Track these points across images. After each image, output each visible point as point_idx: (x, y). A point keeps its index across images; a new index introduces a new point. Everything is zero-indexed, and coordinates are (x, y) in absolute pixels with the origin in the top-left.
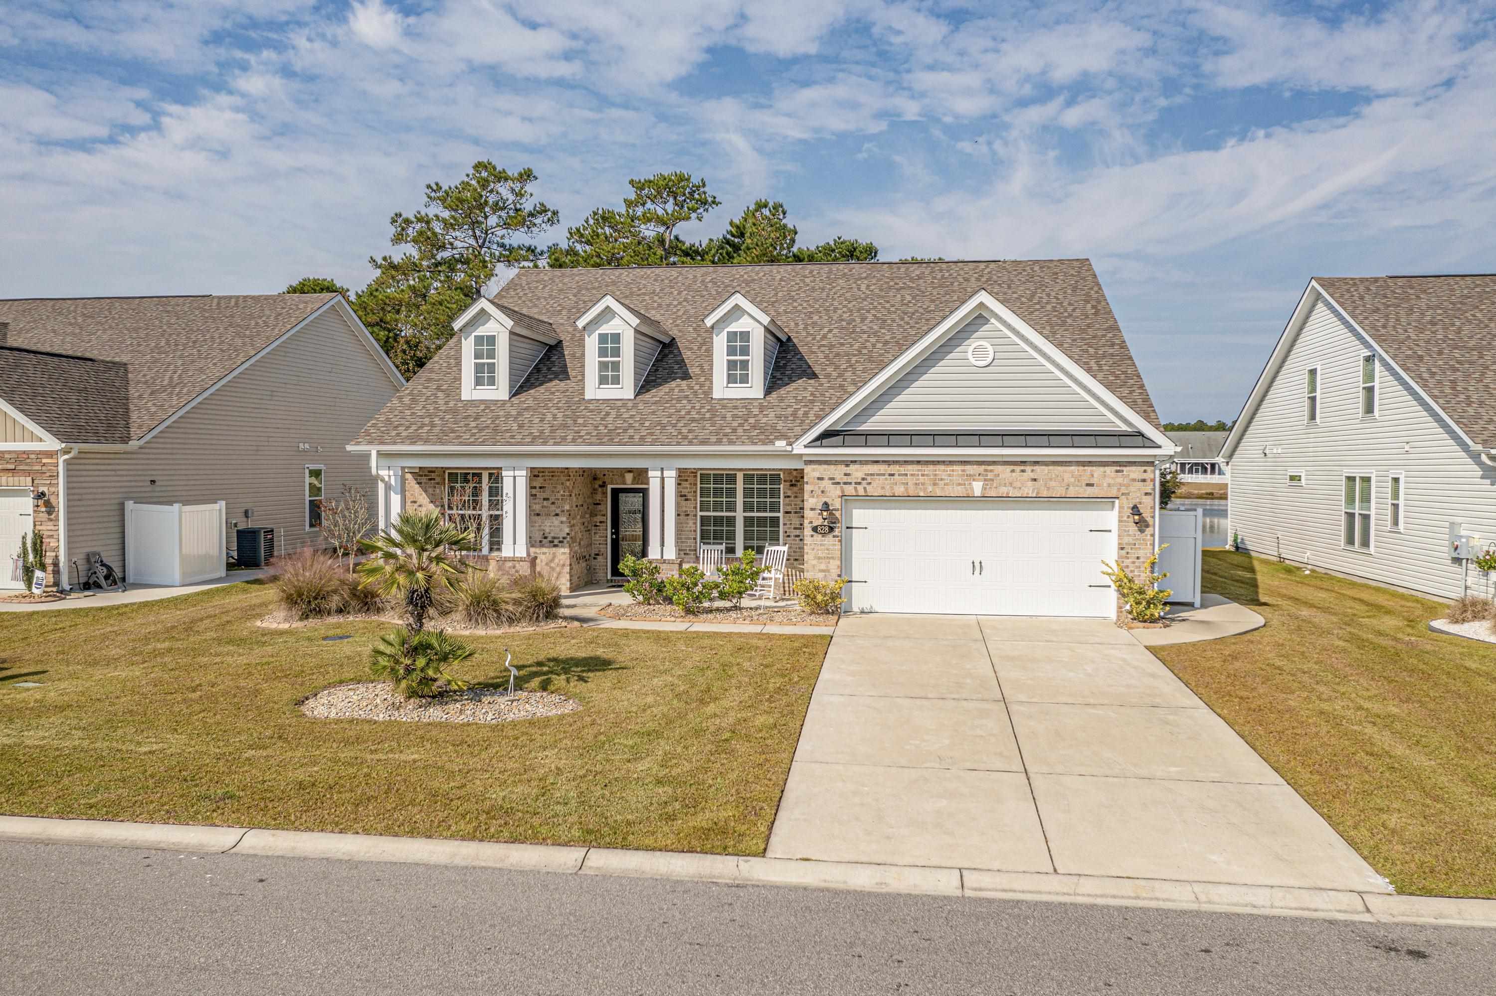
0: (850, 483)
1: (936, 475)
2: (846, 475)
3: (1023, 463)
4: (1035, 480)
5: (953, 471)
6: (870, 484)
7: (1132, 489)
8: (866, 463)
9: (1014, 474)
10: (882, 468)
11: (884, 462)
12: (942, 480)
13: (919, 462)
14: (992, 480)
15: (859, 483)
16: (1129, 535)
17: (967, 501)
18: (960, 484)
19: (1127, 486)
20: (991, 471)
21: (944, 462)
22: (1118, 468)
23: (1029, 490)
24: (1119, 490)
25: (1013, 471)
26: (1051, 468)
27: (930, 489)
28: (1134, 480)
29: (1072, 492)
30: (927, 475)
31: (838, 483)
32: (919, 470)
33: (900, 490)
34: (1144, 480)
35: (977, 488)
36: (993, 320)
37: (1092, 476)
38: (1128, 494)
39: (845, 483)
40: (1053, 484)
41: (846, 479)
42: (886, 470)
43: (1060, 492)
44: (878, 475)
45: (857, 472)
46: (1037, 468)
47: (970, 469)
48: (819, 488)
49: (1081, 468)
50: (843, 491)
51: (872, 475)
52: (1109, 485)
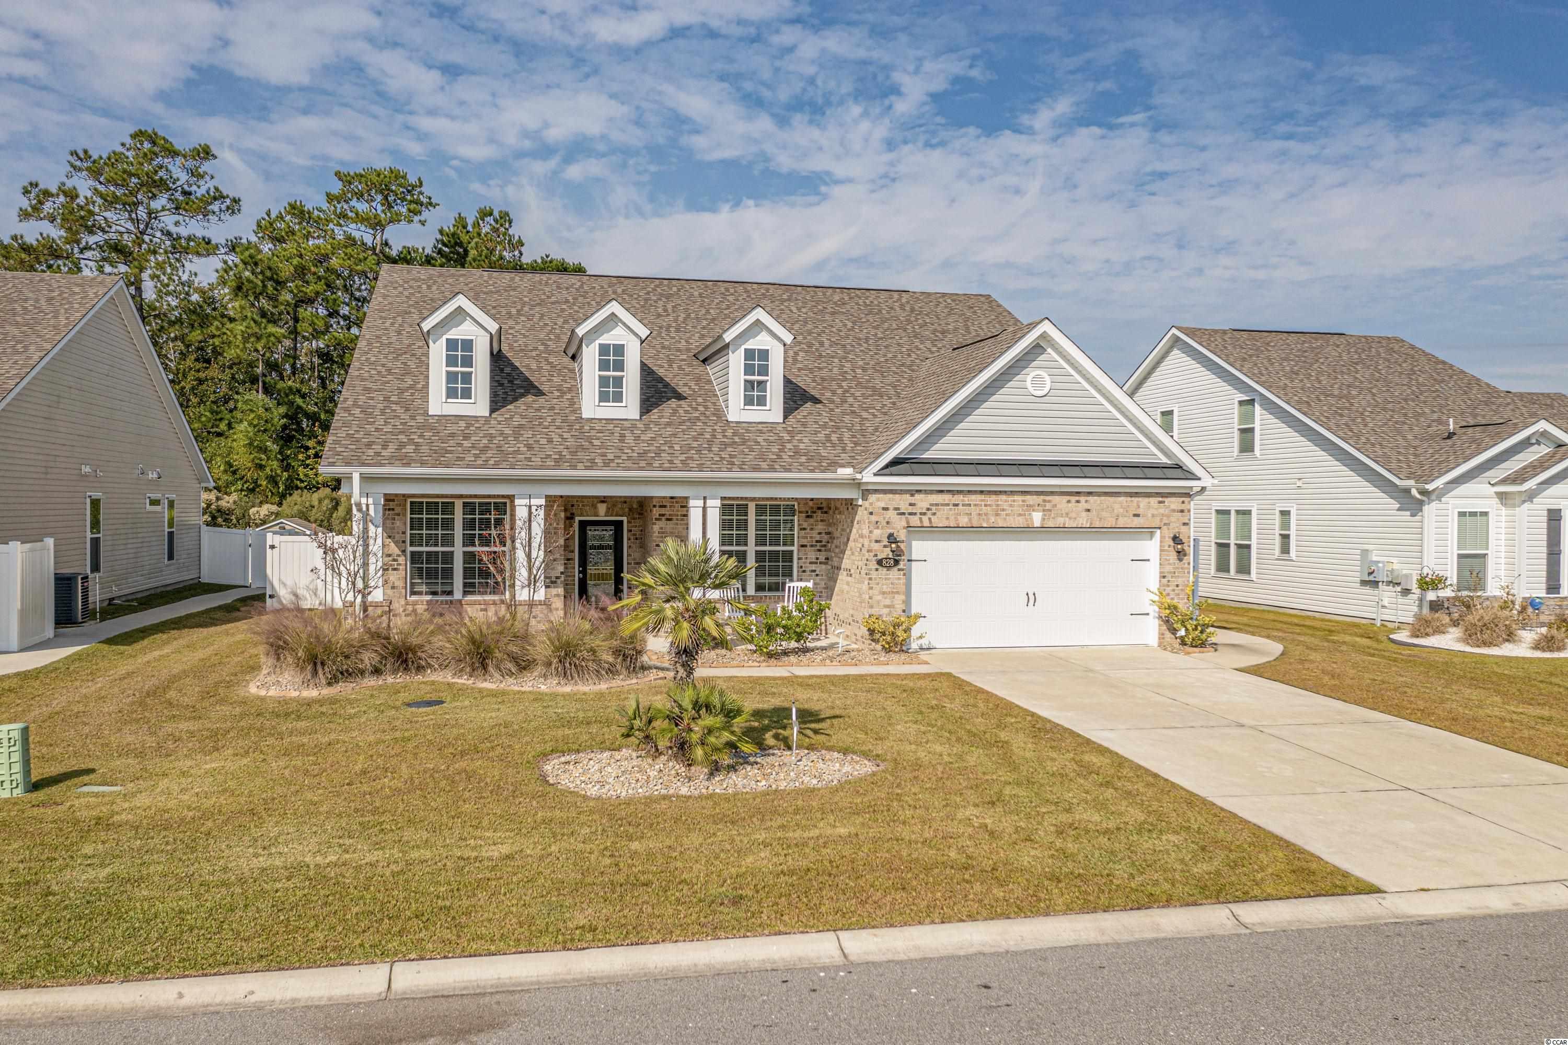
0: (915, 514)
1: (998, 505)
2: (911, 505)
3: (1078, 493)
4: (1088, 510)
5: (1014, 501)
6: (934, 514)
7: (1173, 519)
8: (931, 492)
9: (1070, 505)
10: (946, 498)
11: (949, 491)
12: (1003, 510)
13: (982, 492)
14: (1050, 510)
15: (925, 514)
16: (1170, 564)
17: (1027, 532)
18: (1020, 515)
19: (1168, 516)
20: (1049, 501)
21: (1005, 492)
22: (1161, 499)
23: (1083, 520)
24: (1161, 520)
25: (1069, 502)
26: (1103, 498)
27: (993, 519)
28: (1174, 511)
29: (1121, 523)
30: (990, 505)
31: (903, 514)
32: (982, 500)
33: (963, 521)
34: (1182, 511)
35: (1037, 518)
36: (1049, 350)
37: (1139, 507)
38: (1169, 524)
39: (910, 514)
40: (1104, 514)
41: (911, 509)
42: (950, 500)
43: (1110, 522)
44: (942, 505)
45: (922, 501)
46: (1090, 498)
47: (1030, 499)
48: (884, 518)
49: (1129, 499)
50: (908, 522)
51: (937, 505)
52: (1153, 516)
